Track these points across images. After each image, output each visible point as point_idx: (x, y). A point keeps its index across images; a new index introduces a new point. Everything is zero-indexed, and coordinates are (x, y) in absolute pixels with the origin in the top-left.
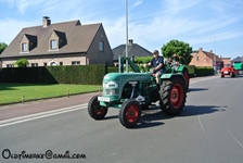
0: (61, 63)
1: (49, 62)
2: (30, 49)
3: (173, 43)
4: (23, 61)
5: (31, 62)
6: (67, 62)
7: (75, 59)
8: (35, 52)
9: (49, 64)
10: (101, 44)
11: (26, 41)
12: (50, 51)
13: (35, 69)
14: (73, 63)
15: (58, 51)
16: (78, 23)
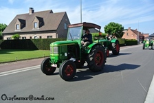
0: (41, 37)
1: (33, 36)
2: (21, 28)
3: (111, 24)
4: (17, 35)
5: (22, 36)
6: (44, 36)
7: (49, 34)
8: (24, 30)
9: (33, 38)
10: (65, 25)
11: (19, 23)
12: (33, 29)
13: (25, 40)
14: (48, 37)
15: (38, 29)
16: (51, 12)
